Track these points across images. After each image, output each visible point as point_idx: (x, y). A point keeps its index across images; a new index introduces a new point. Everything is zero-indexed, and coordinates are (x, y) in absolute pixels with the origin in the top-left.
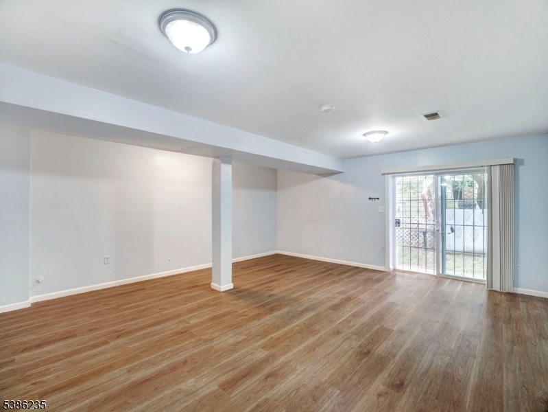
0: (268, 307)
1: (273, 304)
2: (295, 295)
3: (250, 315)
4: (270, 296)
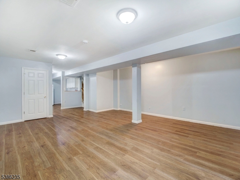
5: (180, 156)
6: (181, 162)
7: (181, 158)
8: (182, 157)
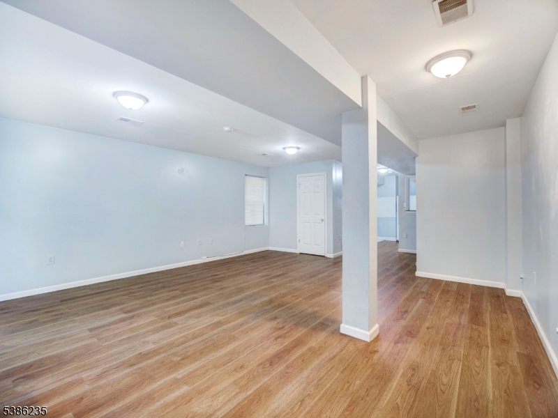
0: (275, 304)
1: (270, 307)
2: (240, 320)
3: (290, 297)
4: (276, 318)
5: (99, 377)
6: (81, 372)
7: (89, 376)
8: (90, 378)
